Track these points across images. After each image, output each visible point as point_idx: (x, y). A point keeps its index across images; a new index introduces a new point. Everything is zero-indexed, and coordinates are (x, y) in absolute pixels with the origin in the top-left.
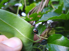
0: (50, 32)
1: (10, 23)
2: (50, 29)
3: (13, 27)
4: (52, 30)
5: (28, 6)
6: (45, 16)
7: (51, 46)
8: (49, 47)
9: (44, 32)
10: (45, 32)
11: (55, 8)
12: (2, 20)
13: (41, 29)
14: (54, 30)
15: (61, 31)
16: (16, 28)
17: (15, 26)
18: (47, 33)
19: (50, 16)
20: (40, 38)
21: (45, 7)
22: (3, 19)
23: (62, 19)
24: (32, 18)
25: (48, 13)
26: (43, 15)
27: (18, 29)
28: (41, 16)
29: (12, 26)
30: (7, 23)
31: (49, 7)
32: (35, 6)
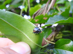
0: (57, 36)
1: (17, 27)
2: (57, 33)
3: (21, 31)
4: (59, 33)
5: (33, 8)
6: (51, 20)
7: (59, 52)
8: (57, 52)
9: (50, 35)
10: (52, 36)
11: (61, 11)
12: (8, 23)
13: (47, 32)
14: (61, 33)
15: (68, 35)
16: (24, 32)
17: (22, 30)
18: (54, 37)
19: (56, 20)
20: (47, 42)
21: (51, 9)
22: (10, 22)
23: (69, 22)
24: (38, 20)
25: (55, 16)
26: (49, 19)
27: (26, 33)
28: (47, 18)
29: (19, 30)
30: (14, 27)
31: (54, 9)
32: (39, 8)
